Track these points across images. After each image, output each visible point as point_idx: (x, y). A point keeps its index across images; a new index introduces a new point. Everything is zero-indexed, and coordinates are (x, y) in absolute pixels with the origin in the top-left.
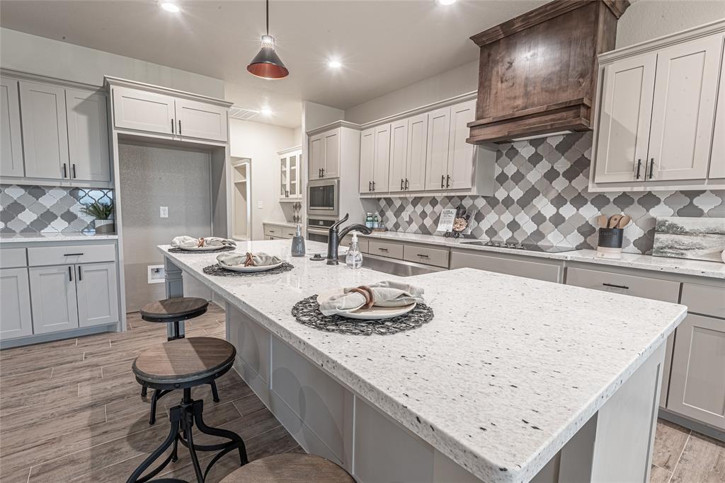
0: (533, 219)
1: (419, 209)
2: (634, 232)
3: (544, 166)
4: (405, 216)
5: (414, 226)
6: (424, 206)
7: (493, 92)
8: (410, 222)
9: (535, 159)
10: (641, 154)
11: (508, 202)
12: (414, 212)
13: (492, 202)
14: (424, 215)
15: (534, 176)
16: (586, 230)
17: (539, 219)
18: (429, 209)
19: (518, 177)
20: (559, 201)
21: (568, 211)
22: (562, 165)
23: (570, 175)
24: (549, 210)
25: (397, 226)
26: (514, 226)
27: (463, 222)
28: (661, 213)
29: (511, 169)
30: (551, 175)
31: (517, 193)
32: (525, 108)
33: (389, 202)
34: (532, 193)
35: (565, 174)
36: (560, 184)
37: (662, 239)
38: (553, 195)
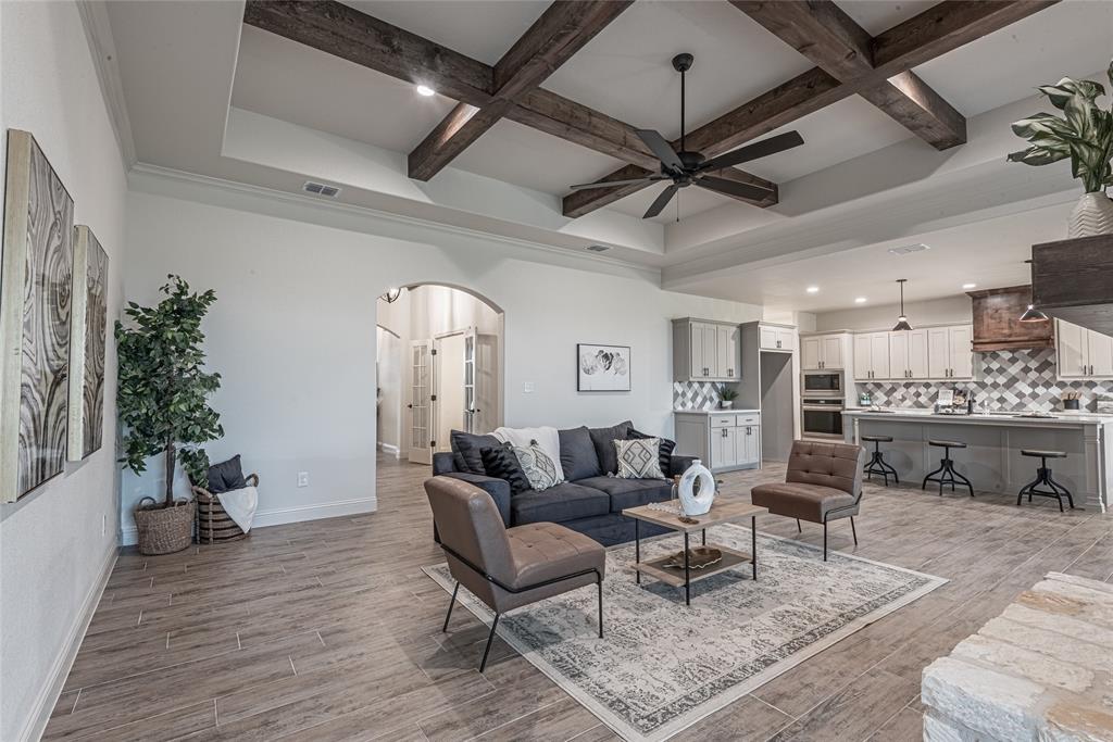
0: (1016, 395)
1: (912, 390)
2: (1085, 401)
3: (1020, 365)
4: (898, 395)
5: (908, 402)
6: (917, 388)
7: (985, 323)
8: (904, 399)
9: (1013, 361)
10: (1085, 363)
11: (995, 385)
12: (907, 392)
13: (982, 385)
14: (918, 395)
15: (1014, 370)
16: (1055, 401)
17: (1020, 395)
18: (922, 390)
19: (1001, 371)
20: (1034, 385)
21: (1040, 390)
22: (1033, 364)
23: (1040, 370)
24: (1028, 390)
25: (888, 403)
26: (1002, 400)
27: (961, 398)
28: (1098, 390)
29: (995, 365)
30: (1026, 370)
31: (1002, 380)
32: (1010, 336)
33: (879, 386)
34: (1013, 381)
35: (1036, 370)
36: (1033, 375)
37: (1101, 404)
38: (1029, 381)
